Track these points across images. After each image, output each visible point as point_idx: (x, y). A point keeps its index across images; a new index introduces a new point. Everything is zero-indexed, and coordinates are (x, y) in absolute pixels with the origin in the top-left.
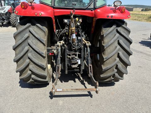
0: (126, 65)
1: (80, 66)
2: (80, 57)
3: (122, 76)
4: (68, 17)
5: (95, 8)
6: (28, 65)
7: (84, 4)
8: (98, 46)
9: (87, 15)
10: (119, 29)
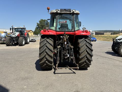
0: (91, 56)
1: (68, 58)
2: (68, 53)
3: (90, 63)
4: (62, 35)
5: (74, 31)
6: (45, 56)
7: (70, 29)
8: (78, 50)
9: (71, 34)
10: (86, 39)
